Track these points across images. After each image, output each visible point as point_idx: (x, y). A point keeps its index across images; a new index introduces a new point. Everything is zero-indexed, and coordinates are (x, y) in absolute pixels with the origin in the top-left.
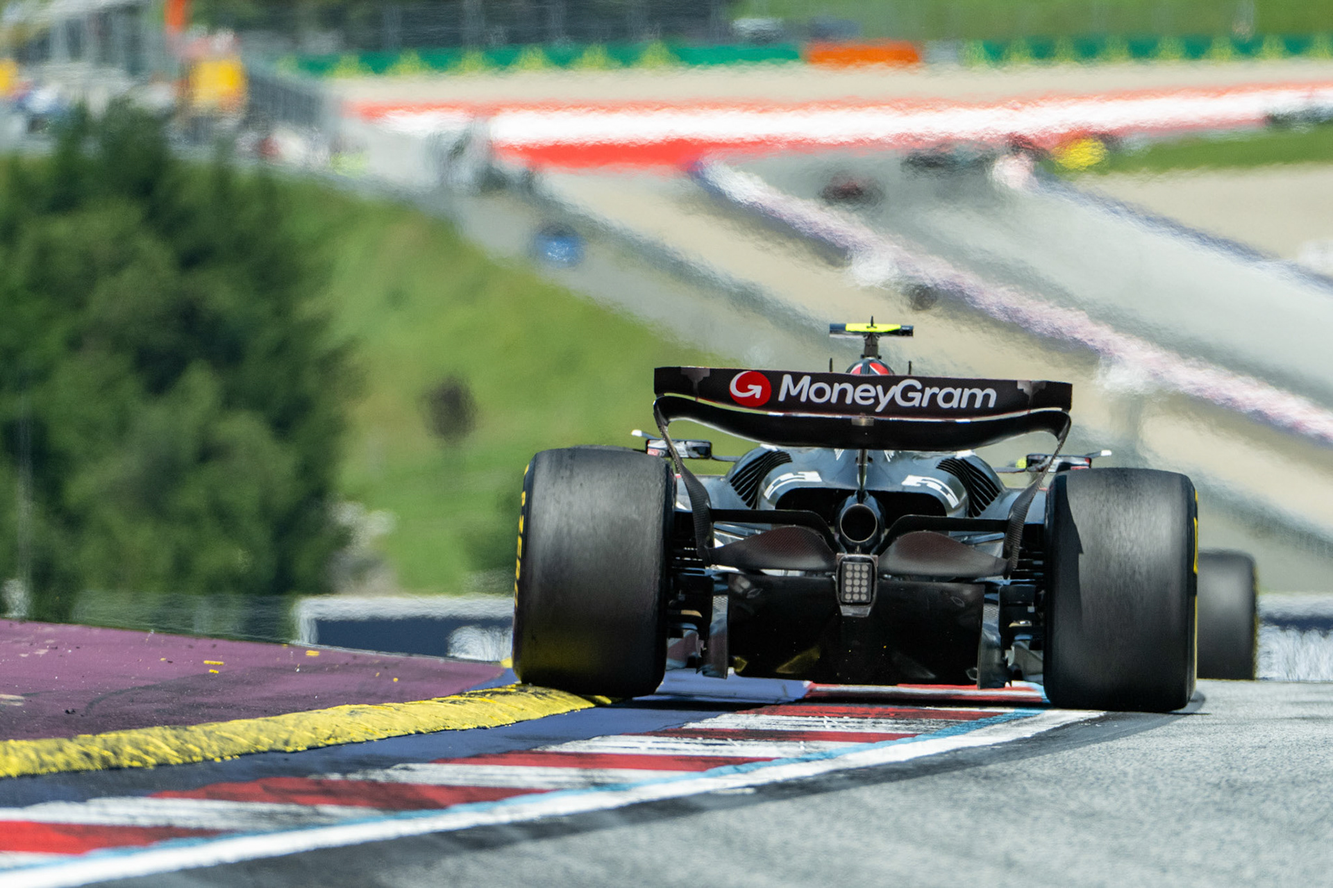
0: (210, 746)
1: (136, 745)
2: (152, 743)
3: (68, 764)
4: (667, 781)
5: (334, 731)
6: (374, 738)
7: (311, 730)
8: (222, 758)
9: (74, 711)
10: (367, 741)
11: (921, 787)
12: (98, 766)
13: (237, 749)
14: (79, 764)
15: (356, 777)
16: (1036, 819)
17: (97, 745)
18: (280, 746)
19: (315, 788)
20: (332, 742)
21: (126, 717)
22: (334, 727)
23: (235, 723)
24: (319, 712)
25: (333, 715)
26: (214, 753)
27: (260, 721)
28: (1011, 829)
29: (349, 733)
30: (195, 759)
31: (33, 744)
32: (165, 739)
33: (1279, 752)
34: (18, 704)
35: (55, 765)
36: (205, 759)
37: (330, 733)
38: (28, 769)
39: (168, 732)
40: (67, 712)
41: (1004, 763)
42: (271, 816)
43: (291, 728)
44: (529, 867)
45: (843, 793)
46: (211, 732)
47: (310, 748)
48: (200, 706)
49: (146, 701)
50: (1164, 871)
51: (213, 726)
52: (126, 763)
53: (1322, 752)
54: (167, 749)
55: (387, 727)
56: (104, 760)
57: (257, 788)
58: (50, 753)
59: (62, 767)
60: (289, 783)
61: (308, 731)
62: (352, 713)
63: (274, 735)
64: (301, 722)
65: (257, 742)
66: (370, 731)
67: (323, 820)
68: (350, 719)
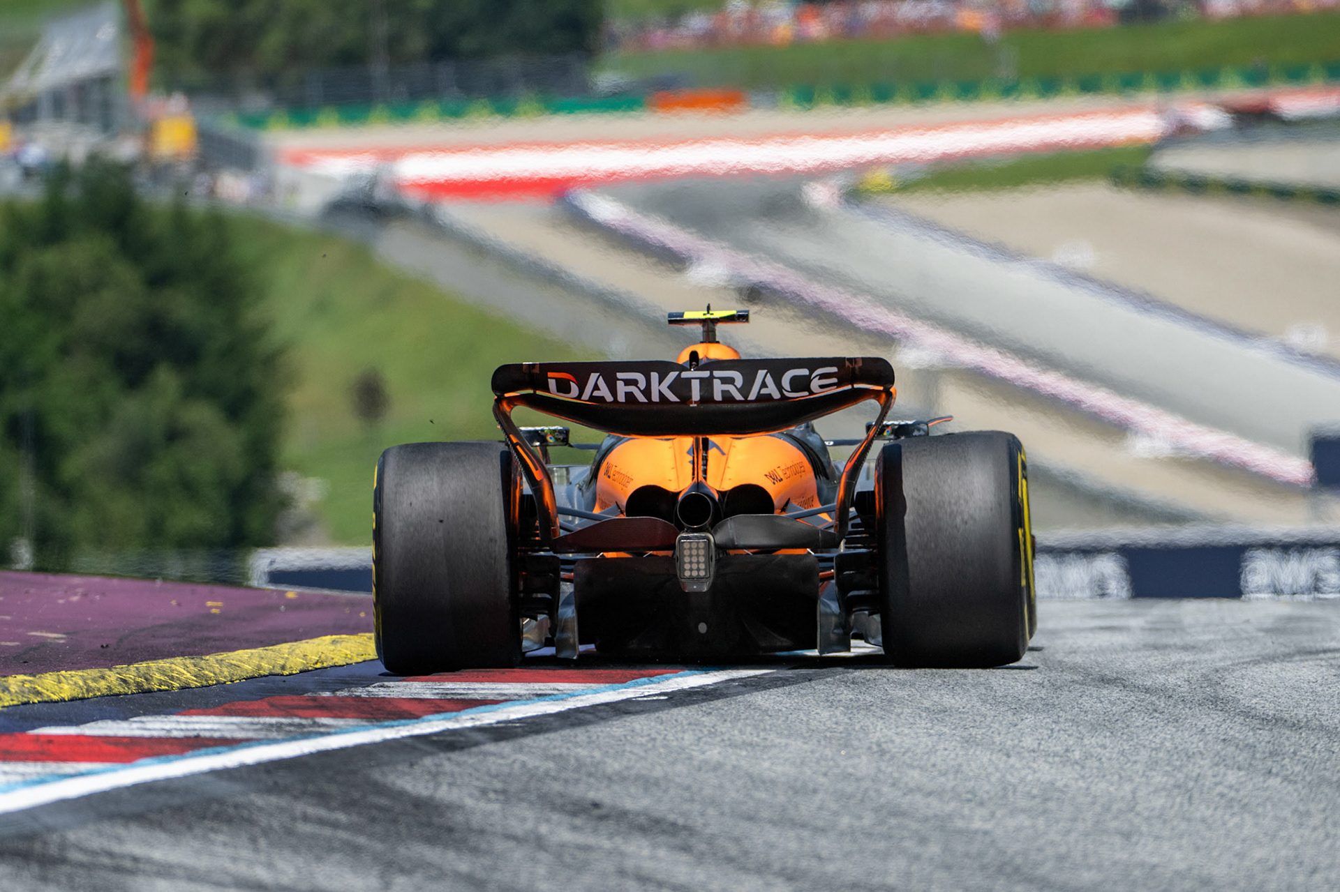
0: (222, 672)
1: (163, 673)
2: (176, 670)
3: (109, 688)
4: (596, 692)
5: (320, 657)
6: (353, 661)
7: (302, 657)
8: (232, 681)
9: (107, 646)
10: (347, 664)
11: (802, 692)
12: (134, 689)
13: (243, 674)
14: (118, 689)
15: (344, 693)
16: (898, 715)
17: (132, 672)
18: (278, 670)
19: (311, 703)
20: (319, 666)
21: (150, 649)
22: (320, 654)
23: (241, 652)
24: (307, 642)
25: (319, 645)
26: (225, 677)
27: (260, 650)
28: (880, 724)
29: (333, 659)
30: (210, 682)
31: (80, 673)
32: (186, 667)
33: (1087, 656)
34: (62, 641)
35: (99, 690)
36: (218, 683)
37: (317, 658)
38: (77, 693)
39: (188, 662)
40: (102, 646)
41: (866, 671)
42: (279, 727)
43: (286, 656)
44: (493, 764)
45: (740, 698)
46: (221, 660)
47: (301, 672)
48: (207, 639)
49: (164, 637)
50: (1008, 756)
51: (224, 655)
52: (156, 687)
53: (1122, 656)
54: (189, 675)
55: (363, 653)
56: (138, 685)
57: (264, 705)
58: (94, 680)
59: (105, 691)
60: (288, 700)
61: (299, 658)
62: (334, 642)
63: (273, 662)
64: (293, 650)
65: (260, 667)
66: (349, 656)
67: (322, 730)
68: (332, 647)
